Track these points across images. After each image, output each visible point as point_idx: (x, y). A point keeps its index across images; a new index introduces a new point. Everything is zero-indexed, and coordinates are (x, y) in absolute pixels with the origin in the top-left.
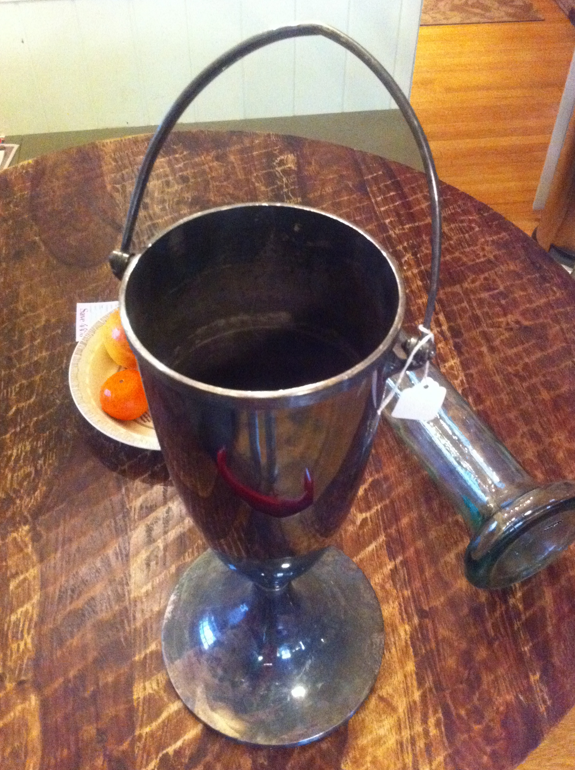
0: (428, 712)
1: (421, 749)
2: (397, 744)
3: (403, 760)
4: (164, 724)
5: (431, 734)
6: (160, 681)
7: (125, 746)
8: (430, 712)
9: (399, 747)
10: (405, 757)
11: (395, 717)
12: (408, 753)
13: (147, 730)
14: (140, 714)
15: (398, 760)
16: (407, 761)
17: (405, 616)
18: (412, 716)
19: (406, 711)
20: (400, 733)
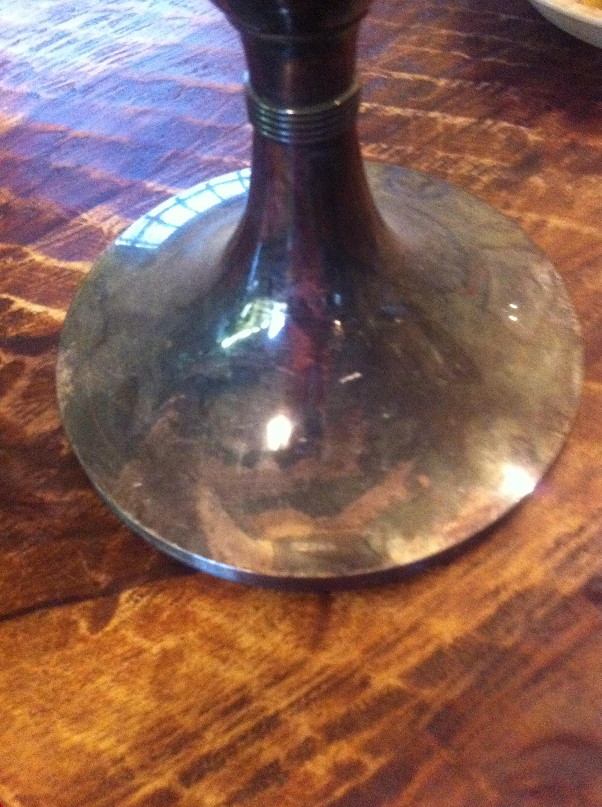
0: (359, 730)
1: (257, 756)
2: (238, 690)
3: (206, 727)
4: (59, 273)
5: (309, 766)
8: (366, 735)
9: (233, 699)
10: (215, 726)
11: (301, 653)
12: (229, 729)
13: (38, 257)
15: (202, 713)
16: (209, 736)
17: (561, 554)
18: (328, 693)
19: (329, 672)
20: (268, 686)
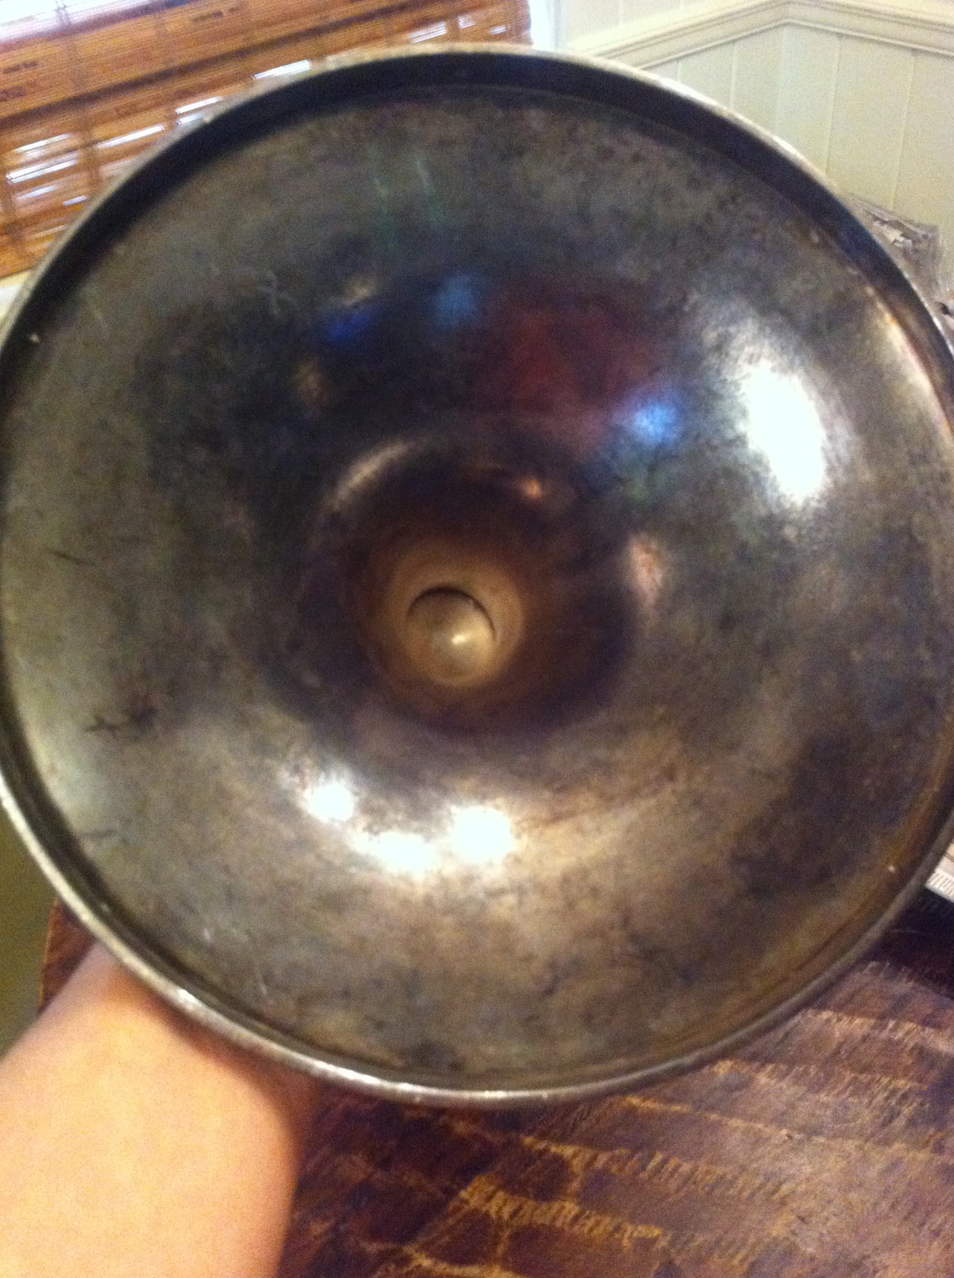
6: (521, 1213)
7: (373, 1248)
14: (442, 1227)
